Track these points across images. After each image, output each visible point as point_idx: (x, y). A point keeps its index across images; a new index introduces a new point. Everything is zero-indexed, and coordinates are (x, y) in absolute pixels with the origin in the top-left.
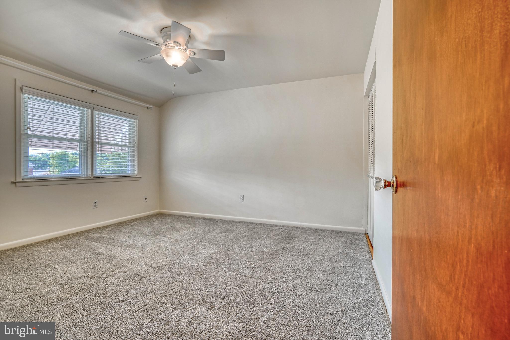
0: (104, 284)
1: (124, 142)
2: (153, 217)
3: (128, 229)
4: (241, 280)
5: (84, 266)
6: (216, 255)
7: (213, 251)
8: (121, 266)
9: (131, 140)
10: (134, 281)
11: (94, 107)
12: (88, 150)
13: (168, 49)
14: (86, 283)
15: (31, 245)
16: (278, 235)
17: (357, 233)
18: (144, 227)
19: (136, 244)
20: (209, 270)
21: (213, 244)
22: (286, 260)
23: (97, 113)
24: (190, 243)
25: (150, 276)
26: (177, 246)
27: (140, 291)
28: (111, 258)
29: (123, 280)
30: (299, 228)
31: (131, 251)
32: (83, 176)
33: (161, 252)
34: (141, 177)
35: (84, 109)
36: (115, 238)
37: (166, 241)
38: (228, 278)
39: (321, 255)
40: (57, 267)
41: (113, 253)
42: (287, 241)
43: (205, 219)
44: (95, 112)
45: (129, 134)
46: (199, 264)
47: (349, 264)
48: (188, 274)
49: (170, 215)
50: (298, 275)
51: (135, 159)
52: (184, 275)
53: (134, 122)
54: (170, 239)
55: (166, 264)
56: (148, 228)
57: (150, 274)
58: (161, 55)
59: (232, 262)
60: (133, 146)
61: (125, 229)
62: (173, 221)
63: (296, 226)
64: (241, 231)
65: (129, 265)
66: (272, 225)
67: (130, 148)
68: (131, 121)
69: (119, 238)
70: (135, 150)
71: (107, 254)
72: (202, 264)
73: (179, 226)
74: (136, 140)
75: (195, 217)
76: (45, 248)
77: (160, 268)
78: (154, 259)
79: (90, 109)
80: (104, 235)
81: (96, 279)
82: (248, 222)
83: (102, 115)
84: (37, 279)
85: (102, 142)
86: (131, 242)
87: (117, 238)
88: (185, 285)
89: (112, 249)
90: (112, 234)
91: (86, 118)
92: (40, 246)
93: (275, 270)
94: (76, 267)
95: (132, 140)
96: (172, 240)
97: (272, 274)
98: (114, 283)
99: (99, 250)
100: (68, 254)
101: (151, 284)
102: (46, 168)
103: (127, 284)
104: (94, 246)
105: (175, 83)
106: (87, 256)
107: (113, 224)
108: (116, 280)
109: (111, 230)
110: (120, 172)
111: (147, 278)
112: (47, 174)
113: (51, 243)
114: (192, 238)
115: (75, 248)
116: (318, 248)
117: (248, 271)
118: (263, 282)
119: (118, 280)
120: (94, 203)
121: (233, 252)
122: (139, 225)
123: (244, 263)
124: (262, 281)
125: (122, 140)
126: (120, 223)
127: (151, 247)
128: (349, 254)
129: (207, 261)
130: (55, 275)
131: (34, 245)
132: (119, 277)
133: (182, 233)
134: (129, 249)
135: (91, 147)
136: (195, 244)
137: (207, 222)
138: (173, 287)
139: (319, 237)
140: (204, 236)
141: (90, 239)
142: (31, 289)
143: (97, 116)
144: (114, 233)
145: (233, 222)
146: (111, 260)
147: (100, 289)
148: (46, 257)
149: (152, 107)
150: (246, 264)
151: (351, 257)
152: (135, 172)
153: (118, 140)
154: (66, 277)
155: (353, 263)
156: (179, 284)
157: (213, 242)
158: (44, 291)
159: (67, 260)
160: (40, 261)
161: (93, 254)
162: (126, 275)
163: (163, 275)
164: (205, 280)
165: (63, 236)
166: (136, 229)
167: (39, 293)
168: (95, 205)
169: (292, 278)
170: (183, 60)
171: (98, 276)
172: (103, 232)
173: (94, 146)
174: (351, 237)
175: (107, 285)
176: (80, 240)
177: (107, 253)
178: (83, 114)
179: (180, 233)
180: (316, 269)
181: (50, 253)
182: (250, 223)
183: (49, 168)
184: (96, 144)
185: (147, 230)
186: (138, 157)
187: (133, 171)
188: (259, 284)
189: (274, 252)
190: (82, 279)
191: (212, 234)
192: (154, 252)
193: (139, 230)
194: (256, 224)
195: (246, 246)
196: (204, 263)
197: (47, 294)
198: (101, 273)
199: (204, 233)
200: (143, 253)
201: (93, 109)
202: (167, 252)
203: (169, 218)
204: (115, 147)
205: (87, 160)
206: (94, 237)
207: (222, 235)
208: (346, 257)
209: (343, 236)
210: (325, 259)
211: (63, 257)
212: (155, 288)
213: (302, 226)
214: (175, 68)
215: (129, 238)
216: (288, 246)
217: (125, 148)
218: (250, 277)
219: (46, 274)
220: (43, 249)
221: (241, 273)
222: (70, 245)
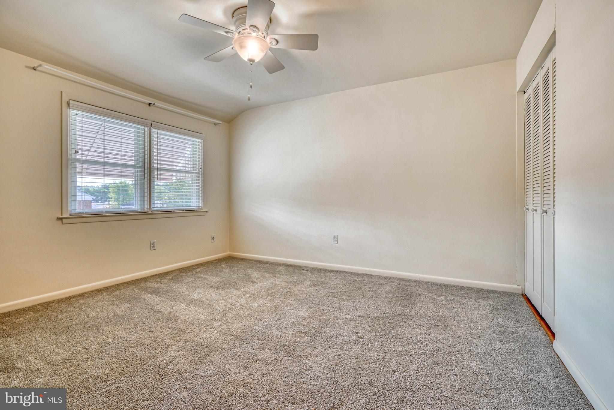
0: (161, 359)
1: (187, 167)
2: (223, 261)
3: (192, 278)
4: (350, 364)
5: (138, 329)
6: (308, 321)
7: (303, 314)
8: (183, 332)
9: (195, 164)
10: (199, 356)
11: (152, 124)
12: (145, 178)
13: (242, 38)
14: (138, 355)
15: (79, 295)
16: (390, 292)
17: (509, 292)
18: (211, 275)
19: (202, 299)
20: (301, 344)
21: (302, 302)
22: (410, 333)
23: (155, 132)
24: (271, 301)
25: (222, 349)
26: (255, 305)
27: (209, 373)
28: (171, 319)
29: (186, 354)
30: (418, 282)
31: (196, 308)
32: (139, 210)
33: (233, 312)
34: (207, 212)
35: (141, 127)
36: (176, 290)
37: (239, 296)
38: (331, 359)
39: (464, 328)
40: (105, 328)
41: (174, 311)
42: (405, 301)
43: (287, 266)
44: (154, 130)
45: (193, 157)
46: (286, 333)
47: (513, 346)
48: (272, 348)
49: (242, 260)
50: (436, 359)
51: (201, 189)
52: (267, 350)
53: (199, 142)
54: (245, 293)
55: (242, 331)
56: (217, 276)
57: (221, 346)
58: (232, 48)
59: (332, 332)
60: (198, 172)
61: (188, 277)
62: (247, 267)
63: (413, 279)
64: (338, 285)
65: (194, 330)
66: (378, 277)
67: (194, 175)
68: (195, 141)
69: (181, 290)
70: (201, 177)
71: (166, 312)
72: (290, 333)
73: (254, 274)
74: (201, 164)
75: (274, 262)
76: (94, 301)
77: (234, 337)
78: (226, 323)
79: (147, 127)
80: (163, 285)
81: (152, 350)
82: (344, 272)
83: (161, 134)
84: (80, 345)
85: (161, 168)
86: (196, 296)
87: (179, 289)
88: (270, 368)
89: (173, 305)
90: (174, 284)
91: (143, 138)
92: (89, 297)
93: (399, 349)
94: (128, 329)
95: (197, 165)
96: (248, 295)
97: (395, 357)
98: (174, 358)
99: (157, 306)
100: (120, 309)
101: (223, 363)
102: (106, 201)
103: (191, 360)
104: (151, 300)
105: (251, 84)
106: (142, 314)
107: (175, 270)
108: (177, 354)
109: (172, 278)
110: (182, 205)
111: (217, 353)
112: (107, 208)
113: (102, 294)
114: (273, 292)
115: (128, 302)
116: (456, 315)
117: (358, 350)
118: (383, 369)
119: (180, 353)
120: (152, 243)
121: (331, 316)
122: (206, 273)
123: (350, 335)
124: (383, 367)
125: (184, 165)
126: (183, 268)
127: (220, 304)
128: (508, 328)
129: (296, 330)
130: (101, 340)
131: (82, 296)
132: (181, 348)
133: (259, 285)
134: (194, 306)
135: (148, 174)
136: (278, 302)
137: (290, 270)
138: (253, 369)
139: (451, 297)
140: (288, 291)
141: (146, 289)
142: (72, 360)
143: (155, 136)
144: (175, 283)
145: (324, 270)
146: (171, 322)
147: (156, 367)
148: (94, 314)
149: (221, 122)
150: (353, 338)
151: (513, 333)
152: (200, 205)
153: (180, 165)
154: (114, 344)
155: (521, 345)
156: (261, 365)
157: (301, 300)
158: (86, 365)
159: (117, 319)
160: (86, 319)
161: (149, 312)
162: (190, 345)
163: (238, 350)
164: (298, 361)
165: (115, 285)
166: (202, 277)
167: (80, 368)
168: (153, 246)
169: (428, 365)
170: (263, 51)
171: (154, 344)
172: (162, 281)
173: (152, 173)
174: (501, 299)
175: (165, 360)
176: (136, 290)
177: (166, 310)
178: (139, 133)
179: (257, 285)
180: (463, 352)
181: (99, 308)
182: (348, 273)
183: (109, 201)
184: (155, 171)
185: (215, 280)
186: (204, 186)
187: (198, 204)
188: (378, 372)
189: (391, 319)
190: (134, 348)
191: (298, 287)
192: (224, 312)
193: (205, 279)
194: (357, 274)
195: (348, 307)
196: (293, 332)
197: (90, 370)
198: (159, 341)
199: (288, 285)
200: (211, 313)
201: (150, 126)
202: (242, 312)
203: (241, 263)
204: (177, 174)
205: (144, 191)
206: (151, 287)
207: (312, 290)
208: (504, 332)
209: (488, 298)
210: (471, 334)
211: (113, 314)
212: (229, 371)
213: (422, 280)
214: (252, 63)
215: (194, 290)
216: (408, 310)
217: (188, 175)
218: (362, 359)
219: (91, 339)
220: (92, 302)
221: (348, 352)
222: (124, 298)
